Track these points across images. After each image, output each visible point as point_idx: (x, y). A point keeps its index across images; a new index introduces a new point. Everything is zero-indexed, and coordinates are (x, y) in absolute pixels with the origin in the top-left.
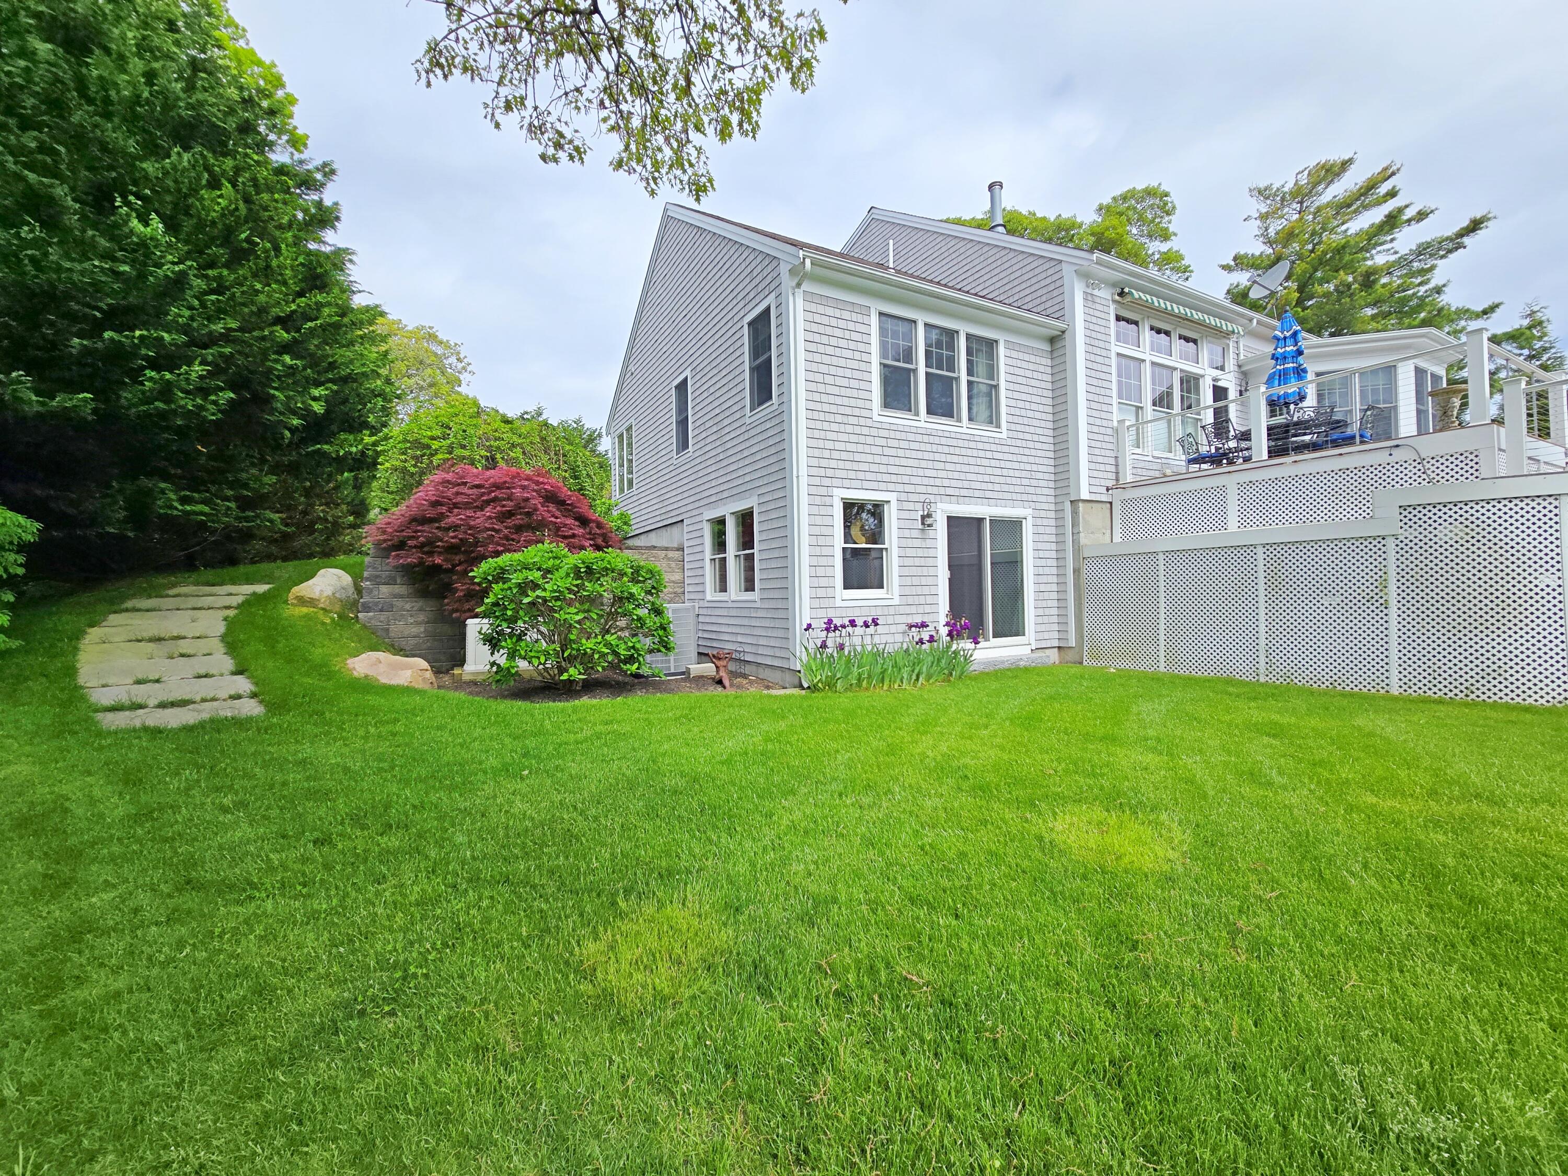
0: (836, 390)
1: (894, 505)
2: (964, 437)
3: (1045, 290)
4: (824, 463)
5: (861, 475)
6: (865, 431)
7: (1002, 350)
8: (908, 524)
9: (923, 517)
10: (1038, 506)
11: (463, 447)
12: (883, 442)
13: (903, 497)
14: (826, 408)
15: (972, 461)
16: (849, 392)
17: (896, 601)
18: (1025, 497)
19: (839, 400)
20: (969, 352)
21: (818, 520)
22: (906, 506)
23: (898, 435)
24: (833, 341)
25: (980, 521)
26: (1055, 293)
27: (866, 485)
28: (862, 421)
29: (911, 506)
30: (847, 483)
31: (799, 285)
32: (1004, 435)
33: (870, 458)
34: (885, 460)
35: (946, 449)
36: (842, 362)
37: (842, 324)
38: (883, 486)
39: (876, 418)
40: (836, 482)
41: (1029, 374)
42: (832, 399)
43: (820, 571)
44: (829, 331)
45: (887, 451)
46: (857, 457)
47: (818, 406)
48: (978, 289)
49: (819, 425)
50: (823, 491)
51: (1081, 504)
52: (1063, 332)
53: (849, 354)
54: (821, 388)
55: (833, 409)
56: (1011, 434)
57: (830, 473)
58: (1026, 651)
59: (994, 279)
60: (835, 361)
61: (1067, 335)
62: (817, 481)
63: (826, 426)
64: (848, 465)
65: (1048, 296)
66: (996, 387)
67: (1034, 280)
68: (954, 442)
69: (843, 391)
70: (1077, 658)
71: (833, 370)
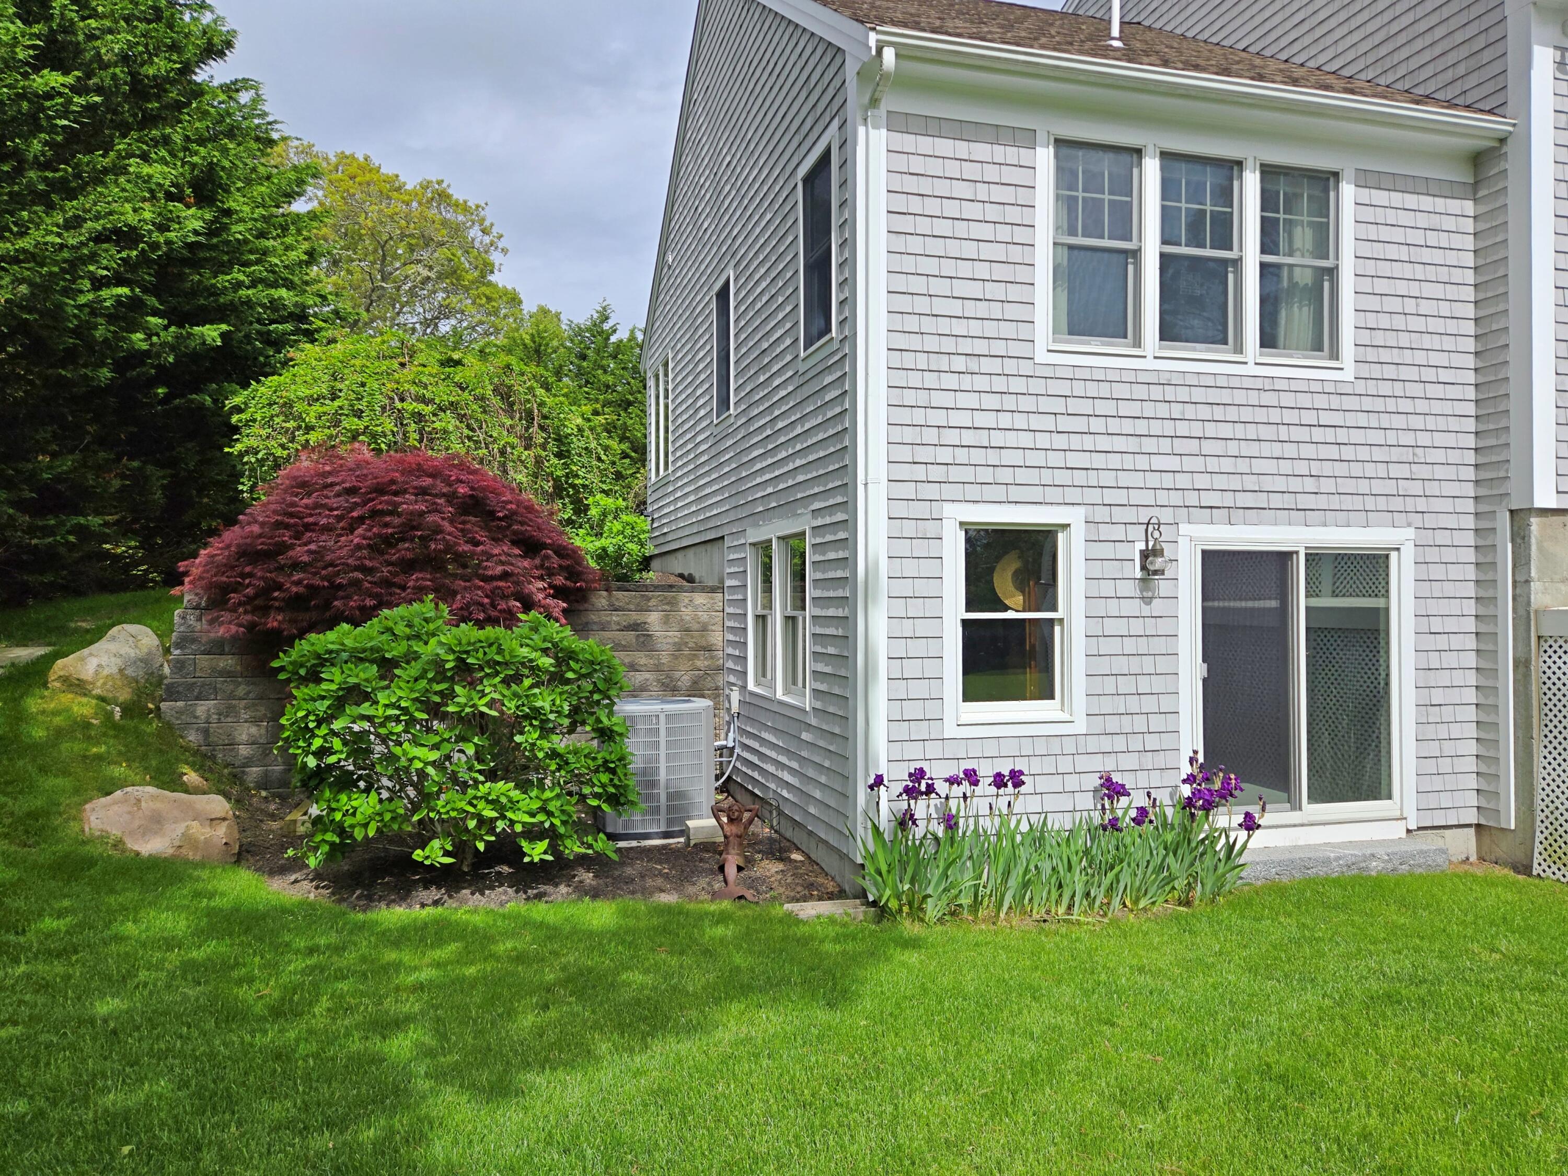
0: (955, 308)
1: (1078, 532)
2: (1248, 383)
3: (1464, 52)
4: (923, 454)
5: (1005, 475)
6: (1018, 385)
7: (1348, 192)
8: (1111, 569)
9: (1145, 555)
10: (1430, 521)
11: (359, 414)
12: (1058, 405)
13: (1102, 514)
14: (931, 343)
15: (1266, 432)
16: (981, 309)
17: (1080, 727)
18: (1397, 504)
19: (959, 328)
20: (1268, 201)
21: (910, 567)
22: (1106, 532)
23: (1092, 389)
24: (951, 208)
25: (1284, 558)
26: (1487, 56)
27: (1016, 493)
28: (1010, 366)
29: (1118, 533)
30: (973, 492)
31: (874, 102)
32: (1348, 374)
33: (1026, 440)
34: (1060, 441)
35: (1204, 412)
36: (969, 250)
37: (971, 170)
38: (1053, 494)
39: (1042, 356)
40: (949, 491)
41: (1416, 237)
42: (944, 326)
43: (912, 667)
44: (942, 187)
45: (1065, 423)
46: (998, 439)
47: (915, 342)
48: (1321, 59)
49: (915, 379)
50: (921, 510)
51: (1534, 521)
52: (1502, 141)
53: (985, 231)
54: (922, 304)
55: (948, 345)
56: (1365, 371)
57: (936, 473)
58: (1397, 831)
59: (1356, 37)
60: (953, 248)
61: (1508, 148)
62: (907, 491)
63: (930, 380)
64: (978, 456)
65: (1473, 63)
66: (1332, 273)
67: (1439, 33)
68: (1225, 397)
69: (971, 309)
70: (1519, 855)
71: (948, 268)
